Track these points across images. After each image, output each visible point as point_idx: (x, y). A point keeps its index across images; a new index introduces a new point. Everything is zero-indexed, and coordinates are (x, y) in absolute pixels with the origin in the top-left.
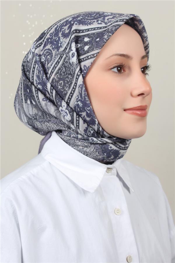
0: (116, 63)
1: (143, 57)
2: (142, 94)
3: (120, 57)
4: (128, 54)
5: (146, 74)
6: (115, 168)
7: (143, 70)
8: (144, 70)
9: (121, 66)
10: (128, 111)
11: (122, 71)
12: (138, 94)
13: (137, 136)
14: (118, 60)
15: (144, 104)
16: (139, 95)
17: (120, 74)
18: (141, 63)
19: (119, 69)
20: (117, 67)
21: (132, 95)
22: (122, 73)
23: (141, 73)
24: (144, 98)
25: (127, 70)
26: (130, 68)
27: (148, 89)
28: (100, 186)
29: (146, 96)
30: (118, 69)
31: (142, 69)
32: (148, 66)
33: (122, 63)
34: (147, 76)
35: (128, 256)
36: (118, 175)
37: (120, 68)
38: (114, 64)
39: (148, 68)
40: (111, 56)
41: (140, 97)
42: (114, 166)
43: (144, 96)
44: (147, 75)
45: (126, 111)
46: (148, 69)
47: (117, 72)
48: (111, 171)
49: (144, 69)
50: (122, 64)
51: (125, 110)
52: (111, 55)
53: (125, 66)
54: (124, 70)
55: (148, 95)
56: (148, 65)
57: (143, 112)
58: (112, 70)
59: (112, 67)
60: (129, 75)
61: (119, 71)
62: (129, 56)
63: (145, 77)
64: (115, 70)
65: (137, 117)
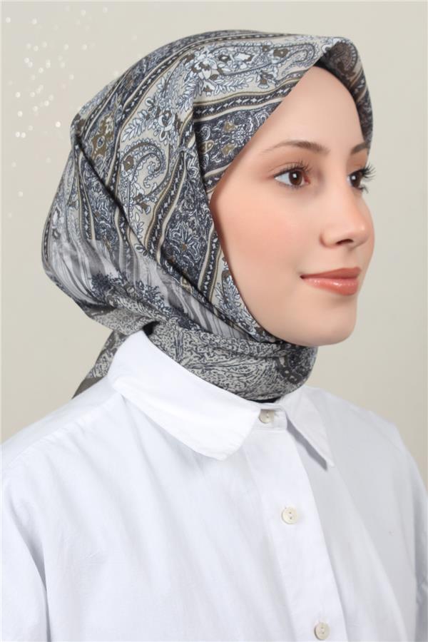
0: (287, 163)
1: (356, 150)
2: (348, 241)
3: (297, 149)
4: (317, 142)
5: (361, 189)
6: (281, 410)
7: (354, 178)
8: (356, 178)
9: (302, 168)
10: (311, 280)
11: (303, 182)
12: (338, 240)
14: (293, 156)
15: (351, 264)
16: (340, 243)
17: (295, 190)
18: (350, 163)
19: (295, 176)
20: (291, 171)
21: (322, 242)
22: (303, 186)
23: (349, 184)
24: (351, 249)
25: (314, 182)
26: (320, 176)
27: (363, 228)
29: (357, 246)
30: (291, 177)
31: (352, 175)
32: (367, 169)
33: (302, 162)
35: (317, 622)
37: (298, 175)
38: (282, 165)
39: (366, 174)
40: (276, 147)
41: (342, 248)
42: (279, 406)
43: (351, 245)
44: (364, 191)
45: (307, 280)
46: (368, 176)
47: (288, 185)
48: (272, 418)
49: (358, 176)
50: (301, 164)
51: (304, 277)
52: (276, 142)
53: (308, 168)
54: (307, 180)
55: (361, 243)
57: (349, 283)
58: (277, 178)
59: (277, 171)
60: (317, 193)
61: (295, 182)
62: (321, 147)
63: (358, 197)
64: (285, 178)
65: (333, 295)
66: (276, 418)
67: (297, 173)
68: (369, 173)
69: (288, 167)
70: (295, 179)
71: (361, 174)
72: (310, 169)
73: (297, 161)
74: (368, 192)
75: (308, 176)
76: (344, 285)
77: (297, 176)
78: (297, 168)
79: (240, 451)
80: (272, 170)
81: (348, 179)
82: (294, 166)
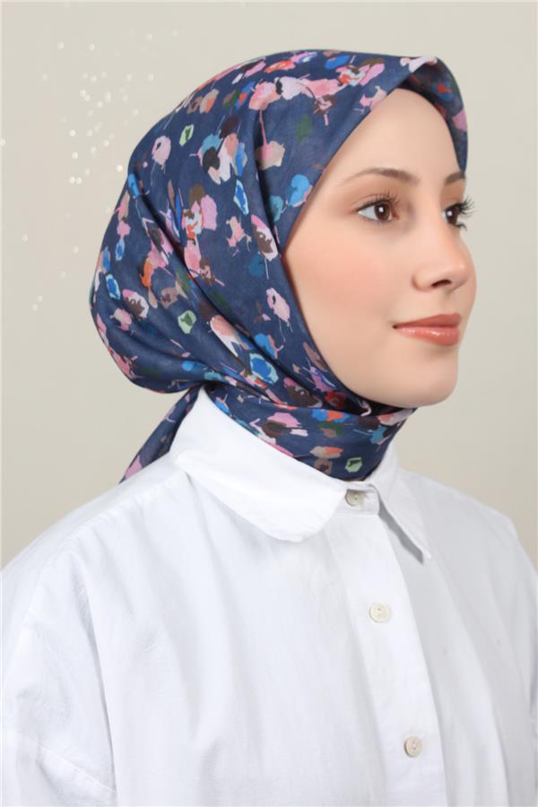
0: (371, 195)
1: (451, 179)
2: (445, 282)
4: (405, 170)
5: (459, 226)
6: (372, 492)
7: (450, 213)
8: (453, 213)
9: (388, 201)
10: (404, 330)
11: (390, 217)
12: (434, 282)
13: (430, 400)
14: (375, 186)
15: (449, 310)
16: (436, 285)
18: (444, 196)
19: (381, 210)
20: (377, 204)
21: (415, 284)
22: (390, 222)
23: (445, 220)
24: (449, 292)
25: (403, 215)
26: (410, 209)
27: (462, 267)
29: (455, 288)
30: (377, 211)
31: (448, 210)
32: (465, 203)
33: (389, 193)
34: (462, 232)
35: (408, 736)
36: (383, 513)
38: (365, 197)
39: (465, 209)
40: (357, 175)
41: (439, 291)
42: (370, 485)
43: (448, 286)
44: (462, 228)
45: (399, 330)
46: (466, 211)
47: (370, 220)
48: (362, 503)
49: (455, 210)
50: (388, 196)
51: (396, 327)
53: (396, 200)
54: (395, 215)
55: (461, 284)
56: (463, 201)
57: (447, 332)
58: (360, 212)
59: (360, 204)
60: (407, 228)
61: (382, 216)
62: (409, 176)
63: (455, 236)
64: (370, 212)
65: (430, 346)
66: (366, 500)
67: (384, 207)
68: (467, 208)
69: (373, 199)
70: (382, 213)
71: (457, 208)
72: (399, 201)
73: (382, 192)
74: (466, 230)
75: (396, 209)
76: (443, 334)
77: (384, 209)
78: (384, 200)
79: (322, 533)
80: (354, 203)
81: (444, 215)
82: (379, 197)
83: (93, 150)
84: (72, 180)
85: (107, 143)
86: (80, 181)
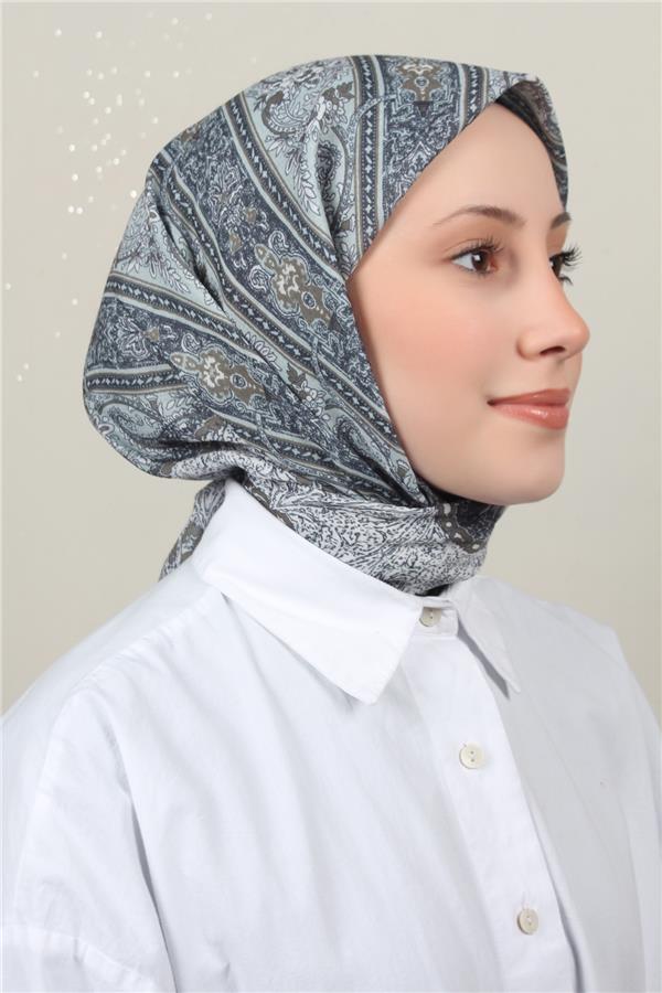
1: (558, 221)
2: (558, 349)
3: (483, 218)
4: (510, 209)
5: (564, 279)
6: (450, 608)
9: (488, 248)
10: (503, 407)
11: (489, 268)
12: (544, 349)
14: (479, 230)
15: (559, 385)
16: (544, 353)
17: (482, 277)
19: (477, 258)
20: (473, 252)
21: (520, 352)
22: (489, 272)
24: (560, 362)
25: (504, 267)
26: (514, 260)
27: (576, 331)
28: (399, 671)
29: (569, 357)
30: (475, 263)
32: (571, 253)
35: (520, 908)
36: (462, 633)
37: (484, 258)
40: (454, 215)
41: (549, 360)
42: (447, 601)
43: (561, 355)
44: (566, 281)
45: (497, 407)
47: (467, 269)
48: (439, 619)
51: (493, 403)
52: (454, 209)
53: (500, 247)
54: (493, 265)
55: (574, 353)
57: (557, 412)
58: (457, 261)
59: (458, 250)
60: (510, 281)
61: (479, 266)
62: (514, 216)
64: (467, 262)
65: (536, 429)
66: (443, 620)
67: (481, 255)
68: (573, 259)
69: (468, 245)
70: (479, 262)
71: (561, 258)
73: (485, 237)
77: (481, 257)
78: (484, 247)
80: (447, 250)
82: (480, 245)
83: (99, 170)
84: (71, 209)
85: (117, 161)
86: (80, 211)
